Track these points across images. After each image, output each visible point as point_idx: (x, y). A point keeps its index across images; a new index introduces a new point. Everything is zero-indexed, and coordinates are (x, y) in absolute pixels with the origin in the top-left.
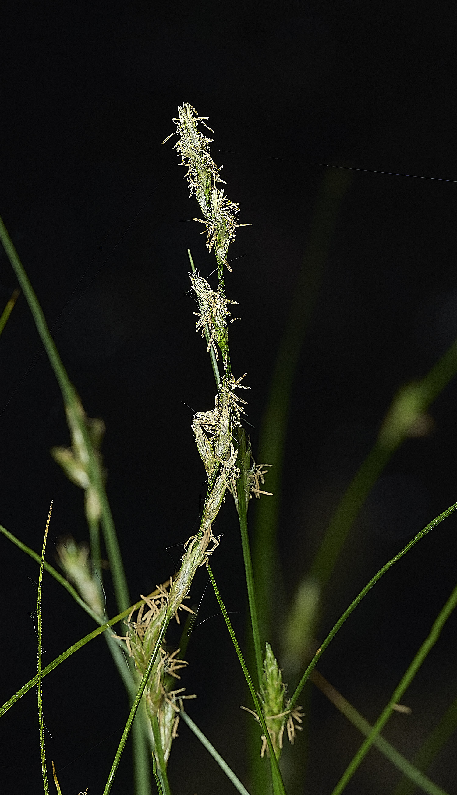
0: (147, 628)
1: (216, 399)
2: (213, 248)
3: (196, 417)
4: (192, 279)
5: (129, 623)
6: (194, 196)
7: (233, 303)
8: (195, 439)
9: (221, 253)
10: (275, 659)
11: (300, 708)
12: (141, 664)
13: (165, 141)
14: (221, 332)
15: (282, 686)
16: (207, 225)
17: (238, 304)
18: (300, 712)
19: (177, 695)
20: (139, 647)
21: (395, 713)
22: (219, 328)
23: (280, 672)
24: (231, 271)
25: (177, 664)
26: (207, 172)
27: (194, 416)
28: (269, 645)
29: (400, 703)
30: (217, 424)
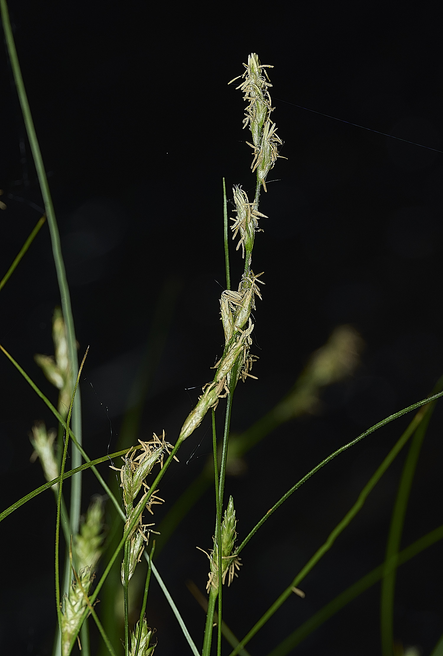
0: (139, 466)
1: (240, 284)
2: (256, 169)
3: (225, 293)
4: (234, 191)
5: (127, 458)
6: (248, 127)
7: (263, 216)
8: (221, 310)
9: (262, 175)
10: (235, 511)
11: (240, 559)
12: (128, 494)
13: (231, 82)
14: (250, 236)
15: (234, 534)
16: (255, 150)
17: (267, 217)
18: (239, 561)
19: (147, 528)
20: (130, 479)
21: (293, 594)
22: (250, 232)
23: (236, 522)
24: (266, 191)
25: (156, 500)
26: (265, 108)
27: (224, 292)
28: (232, 498)
29: (298, 587)
30: (241, 302)
